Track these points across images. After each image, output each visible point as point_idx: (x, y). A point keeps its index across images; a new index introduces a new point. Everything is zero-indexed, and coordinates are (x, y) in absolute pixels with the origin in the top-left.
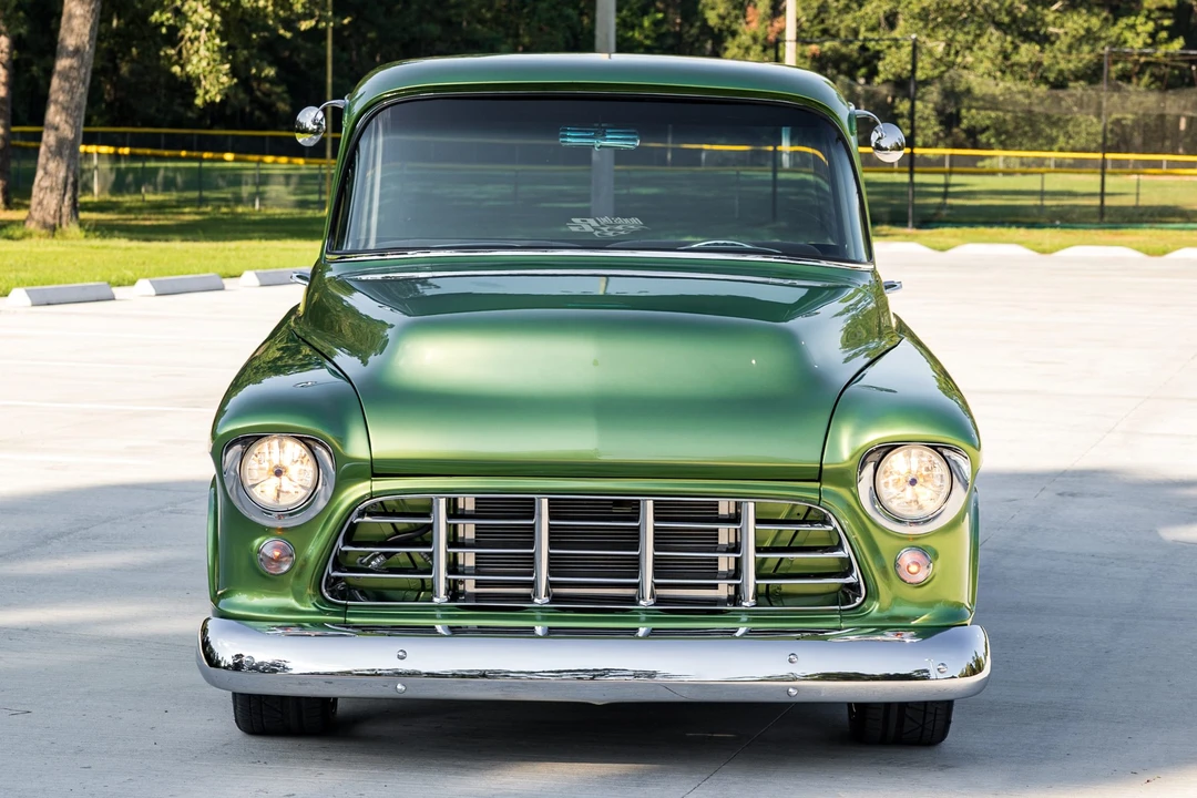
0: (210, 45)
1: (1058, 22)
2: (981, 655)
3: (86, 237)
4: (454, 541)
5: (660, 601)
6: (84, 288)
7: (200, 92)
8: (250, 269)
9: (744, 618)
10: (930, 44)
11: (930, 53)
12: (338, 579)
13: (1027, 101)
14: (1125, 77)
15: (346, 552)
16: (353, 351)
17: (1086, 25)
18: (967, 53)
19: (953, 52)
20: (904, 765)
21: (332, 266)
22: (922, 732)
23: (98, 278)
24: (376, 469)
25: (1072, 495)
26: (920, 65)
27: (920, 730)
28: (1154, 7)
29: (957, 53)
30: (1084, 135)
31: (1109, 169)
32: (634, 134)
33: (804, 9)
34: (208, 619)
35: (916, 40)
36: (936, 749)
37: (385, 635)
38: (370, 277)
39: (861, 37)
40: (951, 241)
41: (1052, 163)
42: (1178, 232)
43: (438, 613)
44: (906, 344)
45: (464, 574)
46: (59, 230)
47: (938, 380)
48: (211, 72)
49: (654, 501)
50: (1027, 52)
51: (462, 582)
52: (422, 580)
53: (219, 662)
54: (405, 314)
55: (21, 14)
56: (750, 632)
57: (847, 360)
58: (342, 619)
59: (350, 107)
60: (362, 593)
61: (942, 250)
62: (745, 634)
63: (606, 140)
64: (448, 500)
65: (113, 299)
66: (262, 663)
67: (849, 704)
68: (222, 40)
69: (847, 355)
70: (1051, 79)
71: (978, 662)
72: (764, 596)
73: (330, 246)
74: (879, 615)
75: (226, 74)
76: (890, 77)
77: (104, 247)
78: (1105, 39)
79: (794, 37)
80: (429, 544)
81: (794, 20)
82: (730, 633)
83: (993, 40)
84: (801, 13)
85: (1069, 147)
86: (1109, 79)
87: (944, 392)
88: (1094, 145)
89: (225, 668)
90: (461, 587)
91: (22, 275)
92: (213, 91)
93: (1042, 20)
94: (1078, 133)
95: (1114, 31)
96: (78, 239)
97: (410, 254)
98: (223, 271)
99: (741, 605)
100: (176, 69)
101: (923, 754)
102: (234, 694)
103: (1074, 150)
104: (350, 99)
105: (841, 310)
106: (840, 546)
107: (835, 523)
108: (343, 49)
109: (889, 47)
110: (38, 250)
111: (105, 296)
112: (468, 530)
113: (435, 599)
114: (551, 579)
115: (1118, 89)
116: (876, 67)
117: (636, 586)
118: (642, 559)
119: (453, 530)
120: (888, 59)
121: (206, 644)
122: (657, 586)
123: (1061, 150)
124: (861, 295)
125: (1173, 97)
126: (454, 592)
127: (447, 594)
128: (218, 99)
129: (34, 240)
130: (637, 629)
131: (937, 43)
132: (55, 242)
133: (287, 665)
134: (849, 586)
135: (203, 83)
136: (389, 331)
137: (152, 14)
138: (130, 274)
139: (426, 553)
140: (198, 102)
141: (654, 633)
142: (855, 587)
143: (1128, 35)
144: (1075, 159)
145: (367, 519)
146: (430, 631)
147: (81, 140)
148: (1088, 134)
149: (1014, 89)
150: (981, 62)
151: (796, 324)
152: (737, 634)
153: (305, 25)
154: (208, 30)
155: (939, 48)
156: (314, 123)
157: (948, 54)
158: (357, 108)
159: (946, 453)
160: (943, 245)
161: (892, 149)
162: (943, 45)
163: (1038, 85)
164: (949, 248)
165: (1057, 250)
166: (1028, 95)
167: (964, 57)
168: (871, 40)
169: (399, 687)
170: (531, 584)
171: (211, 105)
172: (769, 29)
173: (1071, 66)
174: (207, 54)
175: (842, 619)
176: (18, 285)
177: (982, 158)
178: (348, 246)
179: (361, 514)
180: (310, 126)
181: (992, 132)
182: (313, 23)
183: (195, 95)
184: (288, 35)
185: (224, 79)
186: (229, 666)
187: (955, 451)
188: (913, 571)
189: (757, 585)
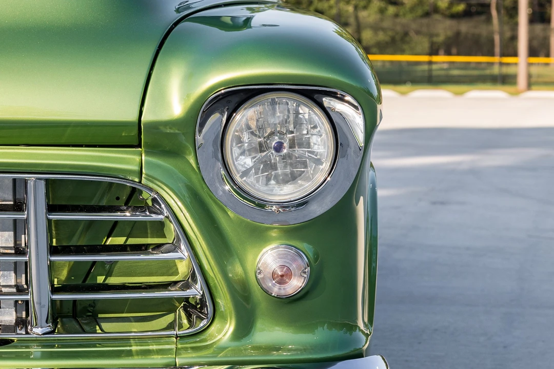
175: (178, 351)
187: (333, 95)
188: (282, 279)
189: (53, 302)
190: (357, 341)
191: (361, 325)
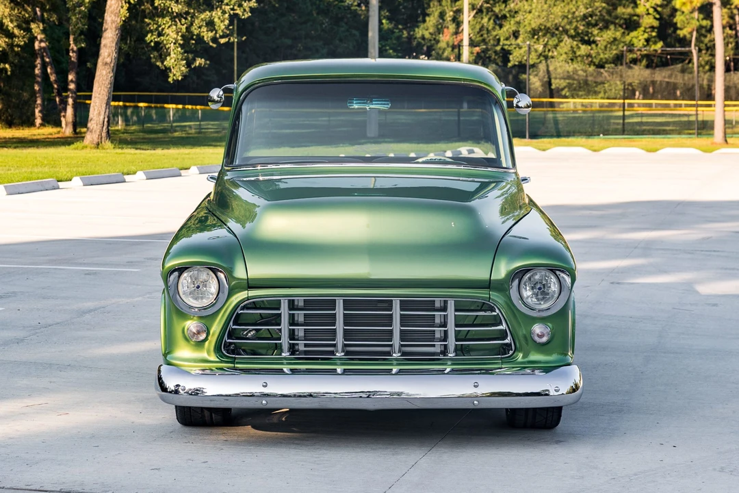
0: (175, 51)
1: (600, 34)
2: (578, 381)
3: (114, 148)
4: (293, 322)
5: (404, 354)
6: (110, 176)
7: (171, 75)
8: (195, 165)
9: (449, 363)
10: (536, 46)
11: (536, 51)
12: (231, 343)
13: (585, 74)
14: (634, 61)
15: (235, 329)
16: (238, 221)
17: (613, 36)
18: (554, 50)
19: (547, 50)
20: (536, 441)
21: (228, 173)
22: (546, 421)
23: (117, 171)
24: (250, 285)
25: (618, 283)
26: (531, 57)
27: (544, 421)
28: (647, 26)
29: (549, 50)
30: (613, 90)
31: (626, 108)
32: (388, 101)
33: (472, 29)
34: (161, 365)
35: (529, 45)
36: (553, 430)
37: (256, 374)
38: (248, 179)
39: (501, 43)
40: (549, 146)
41: (597, 105)
42: (662, 140)
43: (285, 361)
44: (534, 212)
45: (298, 340)
46: (101, 145)
47: (551, 231)
48: (176, 65)
49: (400, 300)
50: (584, 49)
51: (297, 344)
52: (276, 343)
53: (167, 389)
54: (266, 199)
55: (82, 37)
56: (453, 370)
57: (503, 222)
58: (233, 365)
59: (237, 88)
60: (244, 350)
61: (544, 150)
62: (450, 372)
63: (373, 104)
64: (289, 301)
65: (124, 181)
66: (190, 390)
67: (507, 409)
68: (182, 49)
69: (503, 220)
70: (597, 63)
71: (576, 385)
72: (460, 350)
73: (226, 162)
74: (523, 360)
75: (184, 66)
76: (517, 63)
77: (122, 153)
78: (623, 42)
79: (468, 44)
80: (279, 325)
81: (468, 35)
82: (442, 372)
83: (567, 42)
84: (471, 32)
85: (606, 96)
86: (626, 63)
87: (555, 239)
88: (618, 96)
89: (170, 392)
90: (297, 347)
91: (80, 169)
92: (178, 74)
93: (591, 33)
94: (611, 90)
95: (628, 38)
96: (110, 149)
97: (269, 166)
98: (181, 166)
99: (447, 356)
100: (159, 64)
101: (546, 434)
102: (176, 407)
103: (608, 98)
104: (237, 84)
105: (499, 194)
106: (500, 323)
107: (497, 311)
108: (243, 52)
109: (515, 48)
110: (90, 155)
111: (120, 180)
112: (300, 316)
113: (283, 354)
114: (345, 342)
115: (630, 68)
116: (508, 58)
117: (391, 346)
118: (394, 332)
119: (292, 317)
120: (515, 54)
121: (160, 379)
122: (402, 346)
123: (602, 98)
124: (509, 186)
125: (658, 72)
126: (293, 349)
127: (289, 351)
128: (180, 79)
129: (88, 150)
130: (392, 369)
131: (539, 46)
132: (98, 150)
133: (204, 390)
134: (506, 344)
135: (173, 70)
136: (257, 209)
137: (147, 36)
138: (133, 168)
139: (278, 329)
140: (170, 80)
141: (400, 372)
142: (509, 345)
143: (635, 41)
144: (609, 103)
145: (245, 311)
146: (281, 372)
147: (111, 99)
148: (616, 90)
149: (578, 68)
150: (561, 55)
151: (474, 203)
152: (446, 372)
153: (223, 41)
154: (175, 44)
155: (540, 48)
156: (218, 97)
157: (545, 51)
158: (240, 89)
159: (558, 272)
160: (544, 148)
161: (525, 108)
162: (542, 46)
163: (590, 67)
164: (547, 149)
165: (602, 150)
166: (585, 71)
167: (553, 52)
168: (506, 45)
169: (264, 402)
170: (334, 346)
171: (176, 81)
172: (455, 40)
173: (606, 56)
174: (174, 56)
175: (502, 363)
176: (76, 175)
177: (562, 103)
178: (237, 162)
179: (243, 308)
180: (216, 98)
181: (566, 90)
182: (227, 40)
183: (169, 77)
184: (215, 46)
185: (183, 68)
186: (172, 391)
187: (563, 272)
188: (540, 336)
189: (456, 345)
190: (568, 360)
191: (569, 354)
